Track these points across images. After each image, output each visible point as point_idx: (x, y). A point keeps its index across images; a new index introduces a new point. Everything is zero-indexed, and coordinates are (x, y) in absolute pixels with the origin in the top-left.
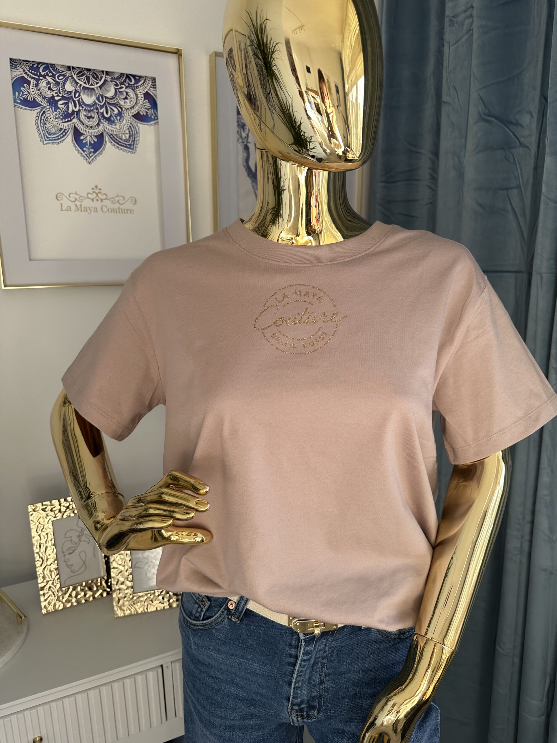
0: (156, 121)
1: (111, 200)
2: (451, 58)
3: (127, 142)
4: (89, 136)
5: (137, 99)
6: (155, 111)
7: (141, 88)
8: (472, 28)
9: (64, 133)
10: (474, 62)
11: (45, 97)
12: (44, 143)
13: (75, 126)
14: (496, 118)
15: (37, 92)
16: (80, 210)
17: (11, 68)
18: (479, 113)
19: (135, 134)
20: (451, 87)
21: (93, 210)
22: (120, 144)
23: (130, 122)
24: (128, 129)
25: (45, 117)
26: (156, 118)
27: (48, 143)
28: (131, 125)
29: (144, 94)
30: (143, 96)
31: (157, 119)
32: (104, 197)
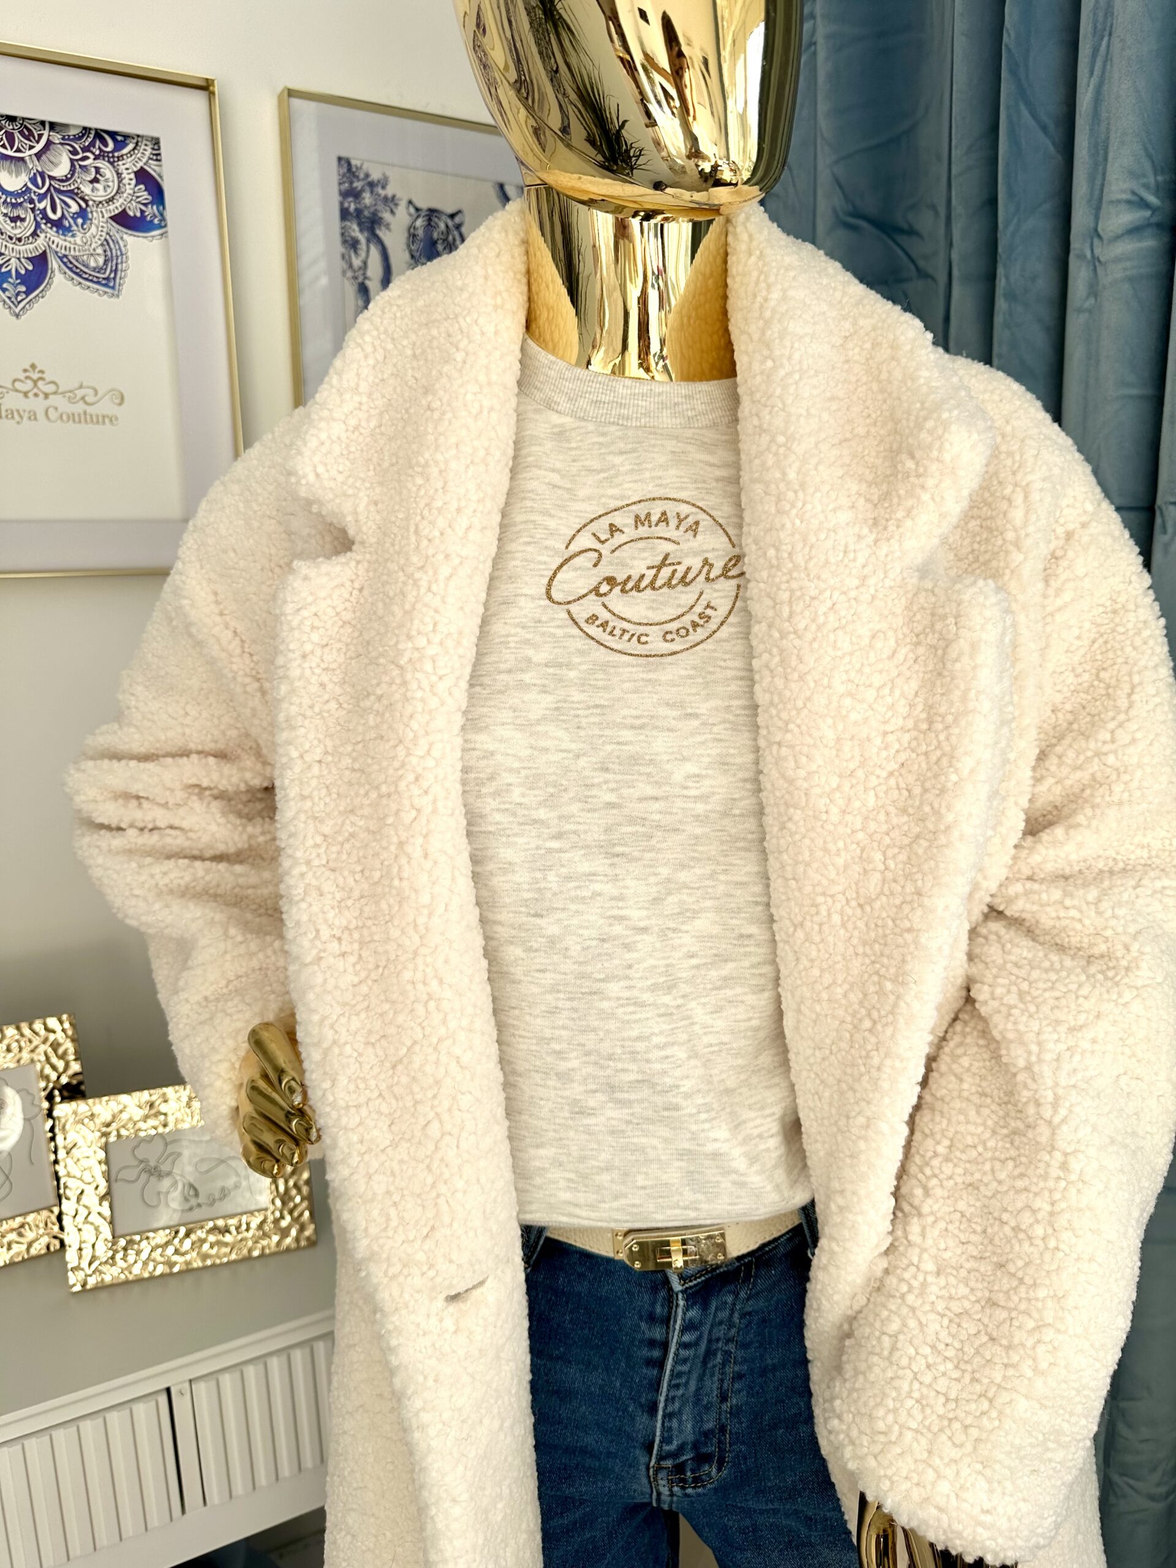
0: (163, 230)
1: (67, 395)
3: (99, 272)
4: (14, 258)
5: (120, 182)
6: (160, 208)
7: (130, 160)
10: (822, 108)
14: (868, 220)
19: (117, 256)
21: (26, 415)
22: (85, 276)
23: (105, 230)
24: (102, 245)
26: (163, 223)
28: (108, 237)
29: (136, 173)
30: (132, 176)
31: (166, 225)
32: (51, 388)
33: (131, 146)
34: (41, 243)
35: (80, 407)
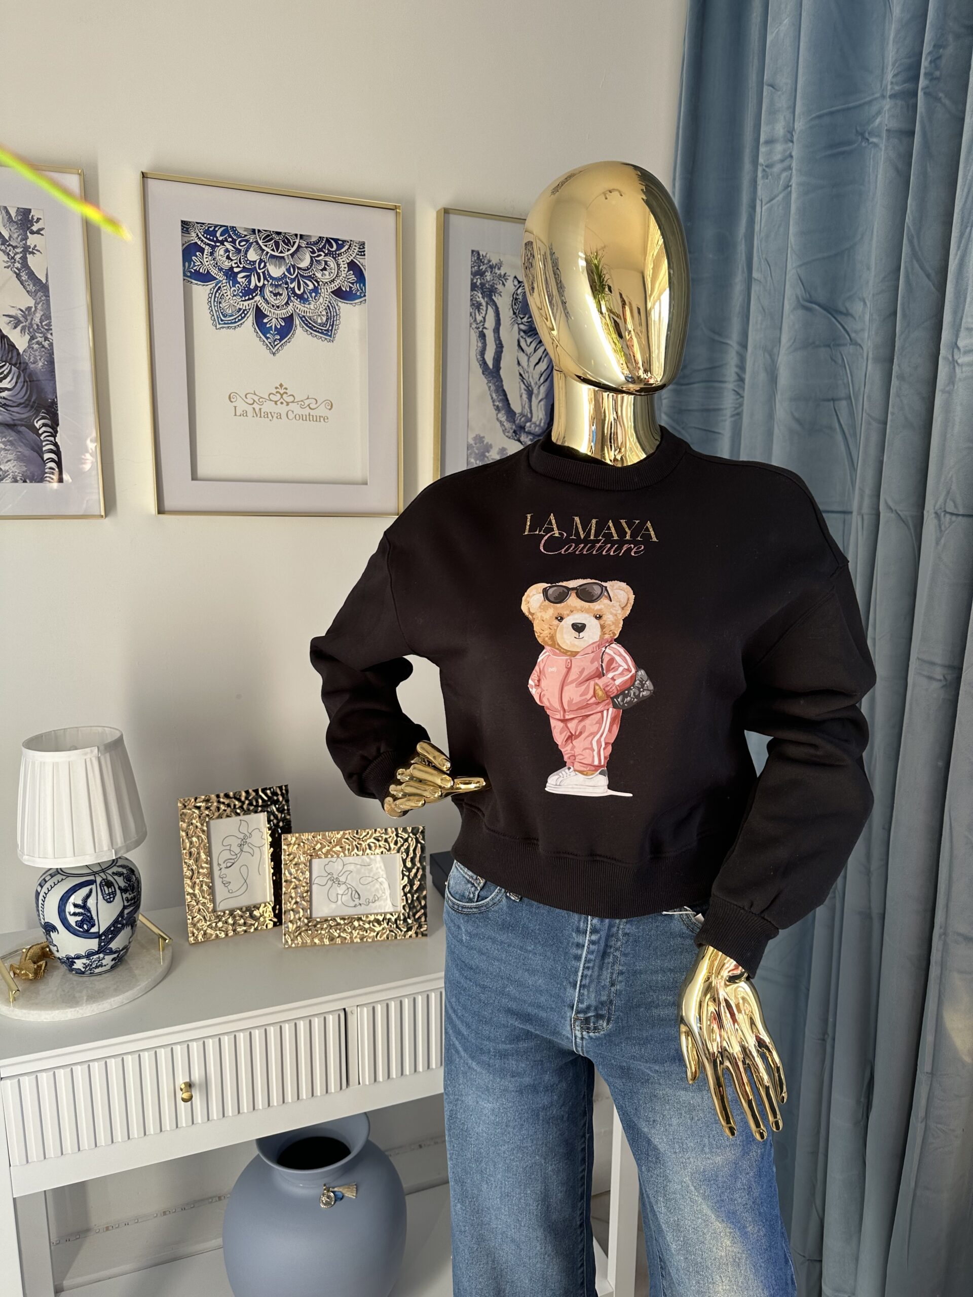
0: (364, 298)
1: (300, 403)
2: (763, 222)
3: (323, 326)
4: (274, 319)
5: (339, 269)
6: (362, 285)
7: (345, 255)
8: (790, 184)
9: (243, 313)
10: (792, 230)
11: (222, 269)
12: (218, 328)
13: (257, 305)
14: (819, 305)
15: (211, 262)
16: (259, 415)
17: (182, 232)
18: (797, 297)
19: (334, 316)
20: (762, 260)
21: (276, 415)
22: (314, 329)
23: (328, 300)
24: (326, 309)
25: (220, 294)
26: (362, 295)
27: (223, 327)
28: (329, 304)
29: (348, 263)
30: (346, 266)
31: (365, 296)
32: (291, 399)
33: (346, 247)
34: (290, 308)
35: (307, 410)
